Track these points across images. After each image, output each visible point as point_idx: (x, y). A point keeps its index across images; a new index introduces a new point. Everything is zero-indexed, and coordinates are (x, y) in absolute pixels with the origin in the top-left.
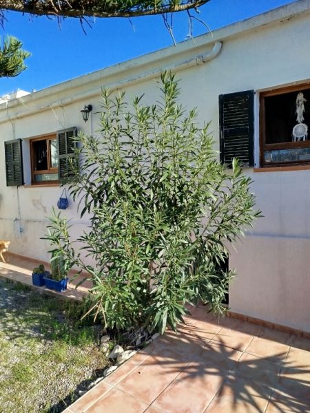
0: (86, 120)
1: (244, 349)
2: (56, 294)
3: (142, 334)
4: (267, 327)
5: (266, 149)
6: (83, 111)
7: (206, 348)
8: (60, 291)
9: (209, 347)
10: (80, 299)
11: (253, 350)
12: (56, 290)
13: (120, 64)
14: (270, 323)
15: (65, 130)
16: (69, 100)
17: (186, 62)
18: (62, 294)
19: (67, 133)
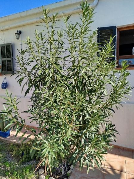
0: (18, 39)
1: (125, 170)
2: (3, 140)
3: (64, 166)
4: (121, 149)
5: (120, 58)
6: (16, 34)
7: (104, 172)
8: (6, 137)
9: (106, 171)
10: (20, 142)
11: (130, 171)
12: (4, 137)
13: (38, 8)
14: (122, 147)
15: (5, 44)
16: (6, 27)
17: (78, 9)
18: (8, 140)
19: (6, 46)
